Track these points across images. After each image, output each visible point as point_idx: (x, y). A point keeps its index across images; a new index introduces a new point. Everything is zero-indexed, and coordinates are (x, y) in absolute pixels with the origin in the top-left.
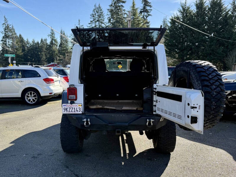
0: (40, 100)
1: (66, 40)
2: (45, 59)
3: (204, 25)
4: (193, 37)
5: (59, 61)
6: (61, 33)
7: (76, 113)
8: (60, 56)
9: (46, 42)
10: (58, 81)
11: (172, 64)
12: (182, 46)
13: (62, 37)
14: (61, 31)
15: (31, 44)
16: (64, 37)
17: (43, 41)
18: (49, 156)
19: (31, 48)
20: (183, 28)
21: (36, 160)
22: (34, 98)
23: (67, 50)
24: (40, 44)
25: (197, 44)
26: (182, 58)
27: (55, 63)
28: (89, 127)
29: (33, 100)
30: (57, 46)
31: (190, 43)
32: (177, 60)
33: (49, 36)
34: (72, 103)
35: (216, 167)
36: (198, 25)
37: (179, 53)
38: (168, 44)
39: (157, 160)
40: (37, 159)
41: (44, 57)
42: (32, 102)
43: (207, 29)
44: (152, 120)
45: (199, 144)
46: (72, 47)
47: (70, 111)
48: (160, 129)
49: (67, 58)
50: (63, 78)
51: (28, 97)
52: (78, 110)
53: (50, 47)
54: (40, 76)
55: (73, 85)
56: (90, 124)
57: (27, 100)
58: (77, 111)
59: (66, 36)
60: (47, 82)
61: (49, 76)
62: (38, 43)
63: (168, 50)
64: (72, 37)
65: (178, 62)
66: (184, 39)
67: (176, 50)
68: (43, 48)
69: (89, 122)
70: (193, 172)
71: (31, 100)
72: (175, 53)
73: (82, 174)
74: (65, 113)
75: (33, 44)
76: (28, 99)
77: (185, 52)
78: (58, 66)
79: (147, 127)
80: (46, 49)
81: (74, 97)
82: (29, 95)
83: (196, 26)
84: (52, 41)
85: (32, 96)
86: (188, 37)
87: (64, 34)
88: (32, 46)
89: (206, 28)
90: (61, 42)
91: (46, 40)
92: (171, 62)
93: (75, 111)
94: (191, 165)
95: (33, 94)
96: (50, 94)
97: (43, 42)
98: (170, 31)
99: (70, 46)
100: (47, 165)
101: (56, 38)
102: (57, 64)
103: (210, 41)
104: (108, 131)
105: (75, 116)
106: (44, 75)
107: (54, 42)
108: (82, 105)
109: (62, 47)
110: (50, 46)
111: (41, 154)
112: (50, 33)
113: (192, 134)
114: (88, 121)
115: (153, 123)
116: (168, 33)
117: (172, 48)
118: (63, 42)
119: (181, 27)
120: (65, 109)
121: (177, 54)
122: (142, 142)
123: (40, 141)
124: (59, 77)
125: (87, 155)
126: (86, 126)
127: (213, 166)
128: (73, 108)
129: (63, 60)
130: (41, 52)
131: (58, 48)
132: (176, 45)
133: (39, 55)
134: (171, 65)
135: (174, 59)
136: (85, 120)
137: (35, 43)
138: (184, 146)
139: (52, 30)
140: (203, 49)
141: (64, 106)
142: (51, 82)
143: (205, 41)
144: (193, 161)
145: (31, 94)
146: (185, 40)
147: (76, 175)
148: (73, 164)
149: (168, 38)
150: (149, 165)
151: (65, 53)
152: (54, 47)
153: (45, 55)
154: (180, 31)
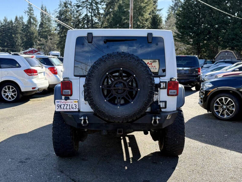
0: (21, 96)
1: (48, 19)
2: (21, 44)
3: (226, 2)
4: (211, 17)
5: (39, 47)
6: (42, 9)
7: (72, 110)
8: (41, 39)
9: (22, 20)
10: (42, 72)
11: (186, 52)
12: (198, 29)
13: (43, 14)
14: (42, 6)
15: (2, 24)
16: (45, 15)
17: (18, 19)
18: (39, 160)
19: (2, 29)
20: (200, 5)
21: (25, 165)
22: (13, 94)
23: (50, 32)
24: (15, 23)
25: (217, 26)
26: (197, 44)
27: (35, 48)
28: (88, 126)
29: (12, 96)
30: (36, 26)
31: (208, 25)
32: (191, 47)
33: (26, 13)
34: (67, 98)
35: (228, 170)
36: (218, 2)
37: (194, 38)
38: (180, 26)
39: (163, 164)
40: (26, 163)
41: (20, 41)
42: (10, 98)
43: (230, 8)
44: (158, 118)
45: (212, 146)
46: (56, 28)
47: (65, 108)
48: (166, 128)
49: (49, 41)
50: (48, 68)
51: (5, 92)
52: (74, 106)
53: (27, 28)
54: (20, 66)
55: (68, 78)
56: (88, 122)
57: (4, 97)
58: (73, 108)
59: (49, 12)
60: (29, 74)
61: (32, 66)
62: (11, 22)
63: (180, 34)
64: (56, 14)
65: (193, 49)
66: (200, 19)
67: (190, 34)
68: (17, 29)
69: (87, 121)
70: (203, 176)
71: (10, 96)
72: (189, 38)
73: (79, 179)
74: (59, 110)
75: (5, 23)
76: (5, 95)
77: (202, 37)
78: (39, 52)
79: (152, 125)
80: (22, 30)
81: (69, 92)
82: (7, 90)
83: (216, 2)
84: (30, 20)
85: (10, 92)
86: (206, 17)
87: (46, 10)
88: (3, 26)
89: (228, 5)
90: (42, 20)
91: (22, 18)
92: (183, 49)
93: (71, 108)
94: (201, 168)
95: (12, 89)
96: (33, 88)
97: (18, 21)
98: (184, 9)
99: (54, 26)
100: (37, 170)
101: (35, 16)
102: (37, 50)
103: (233, 22)
104: (108, 130)
105: (70, 114)
106: (25, 65)
107: (32, 20)
108: (78, 102)
109: (43, 28)
110: (27, 26)
111: (29, 159)
112: (28, 9)
113: (204, 136)
114: (86, 119)
115: (159, 122)
116: (180, 11)
117: (185, 31)
118: (45, 22)
119: (196, 4)
120: (58, 106)
121: (191, 38)
122: (147, 145)
123: (26, 144)
124: (44, 68)
125: (83, 159)
126: (83, 125)
127: (225, 169)
128: (67, 105)
129: (44, 44)
130: (15, 34)
131: (39, 28)
132: (190, 27)
133: (13, 38)
134: (184, 53)
135: (188, 46)
136: (82, 118)
137: (8, 22)
138: (194, 149)
139: (30, 5)
140: (225, 33)
141: (57, 102)
142: (34, 74)
143: (226, 23)
144: (204, 164)
145: (9, 89)
146: (202, 20)
147: (73, 180)
148: (68, 169)
149: (180, 18)
150: (154, 168)
151: (47, 36)
152: (32, 27)
153: (21, 38)
154: (196, 9)
